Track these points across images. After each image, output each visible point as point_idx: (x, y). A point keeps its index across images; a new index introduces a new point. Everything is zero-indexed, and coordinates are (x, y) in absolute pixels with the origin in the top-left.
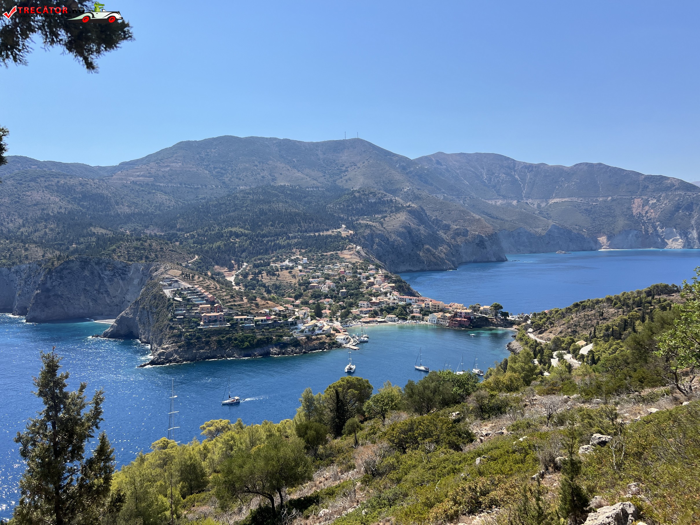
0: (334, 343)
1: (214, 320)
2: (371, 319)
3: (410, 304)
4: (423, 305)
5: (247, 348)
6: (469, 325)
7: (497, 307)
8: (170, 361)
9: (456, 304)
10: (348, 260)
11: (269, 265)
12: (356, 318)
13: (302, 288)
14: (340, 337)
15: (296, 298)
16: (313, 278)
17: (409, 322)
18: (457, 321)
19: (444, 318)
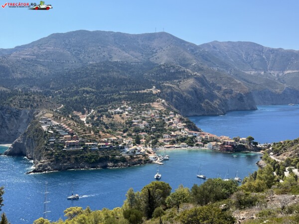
0: (147, 160)
1: (73, 145)
2: (171, 145)
3: (196, 137)
4: (204, 137)
5: (93, 162)
6: (233, 150)
7: (251, 139)
8: (46, 170)
9: (225, 137)
10: (157, 109)
11: (107, 111)
12: (161, 144)
13: (128, 125)
14: (151, 157)
15: (124, 132)
16: (135, 119)
17: (195, 148)
18: (225, 147)
19: (217, 145)
